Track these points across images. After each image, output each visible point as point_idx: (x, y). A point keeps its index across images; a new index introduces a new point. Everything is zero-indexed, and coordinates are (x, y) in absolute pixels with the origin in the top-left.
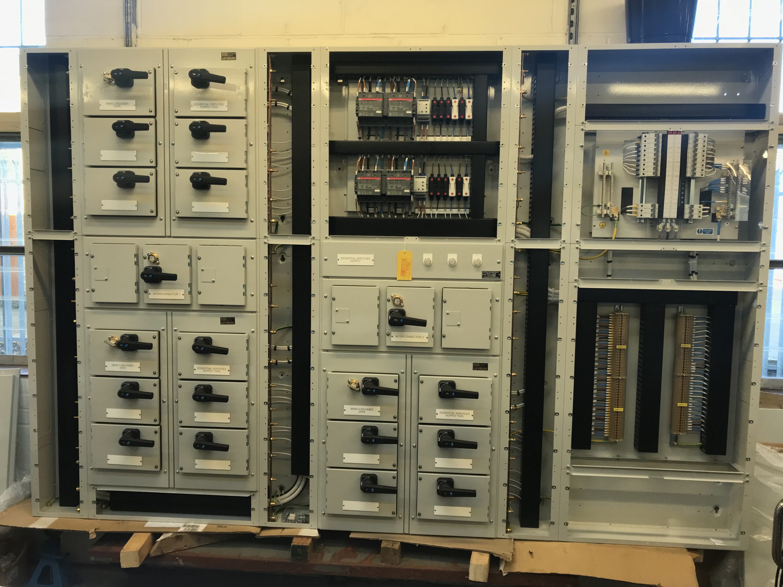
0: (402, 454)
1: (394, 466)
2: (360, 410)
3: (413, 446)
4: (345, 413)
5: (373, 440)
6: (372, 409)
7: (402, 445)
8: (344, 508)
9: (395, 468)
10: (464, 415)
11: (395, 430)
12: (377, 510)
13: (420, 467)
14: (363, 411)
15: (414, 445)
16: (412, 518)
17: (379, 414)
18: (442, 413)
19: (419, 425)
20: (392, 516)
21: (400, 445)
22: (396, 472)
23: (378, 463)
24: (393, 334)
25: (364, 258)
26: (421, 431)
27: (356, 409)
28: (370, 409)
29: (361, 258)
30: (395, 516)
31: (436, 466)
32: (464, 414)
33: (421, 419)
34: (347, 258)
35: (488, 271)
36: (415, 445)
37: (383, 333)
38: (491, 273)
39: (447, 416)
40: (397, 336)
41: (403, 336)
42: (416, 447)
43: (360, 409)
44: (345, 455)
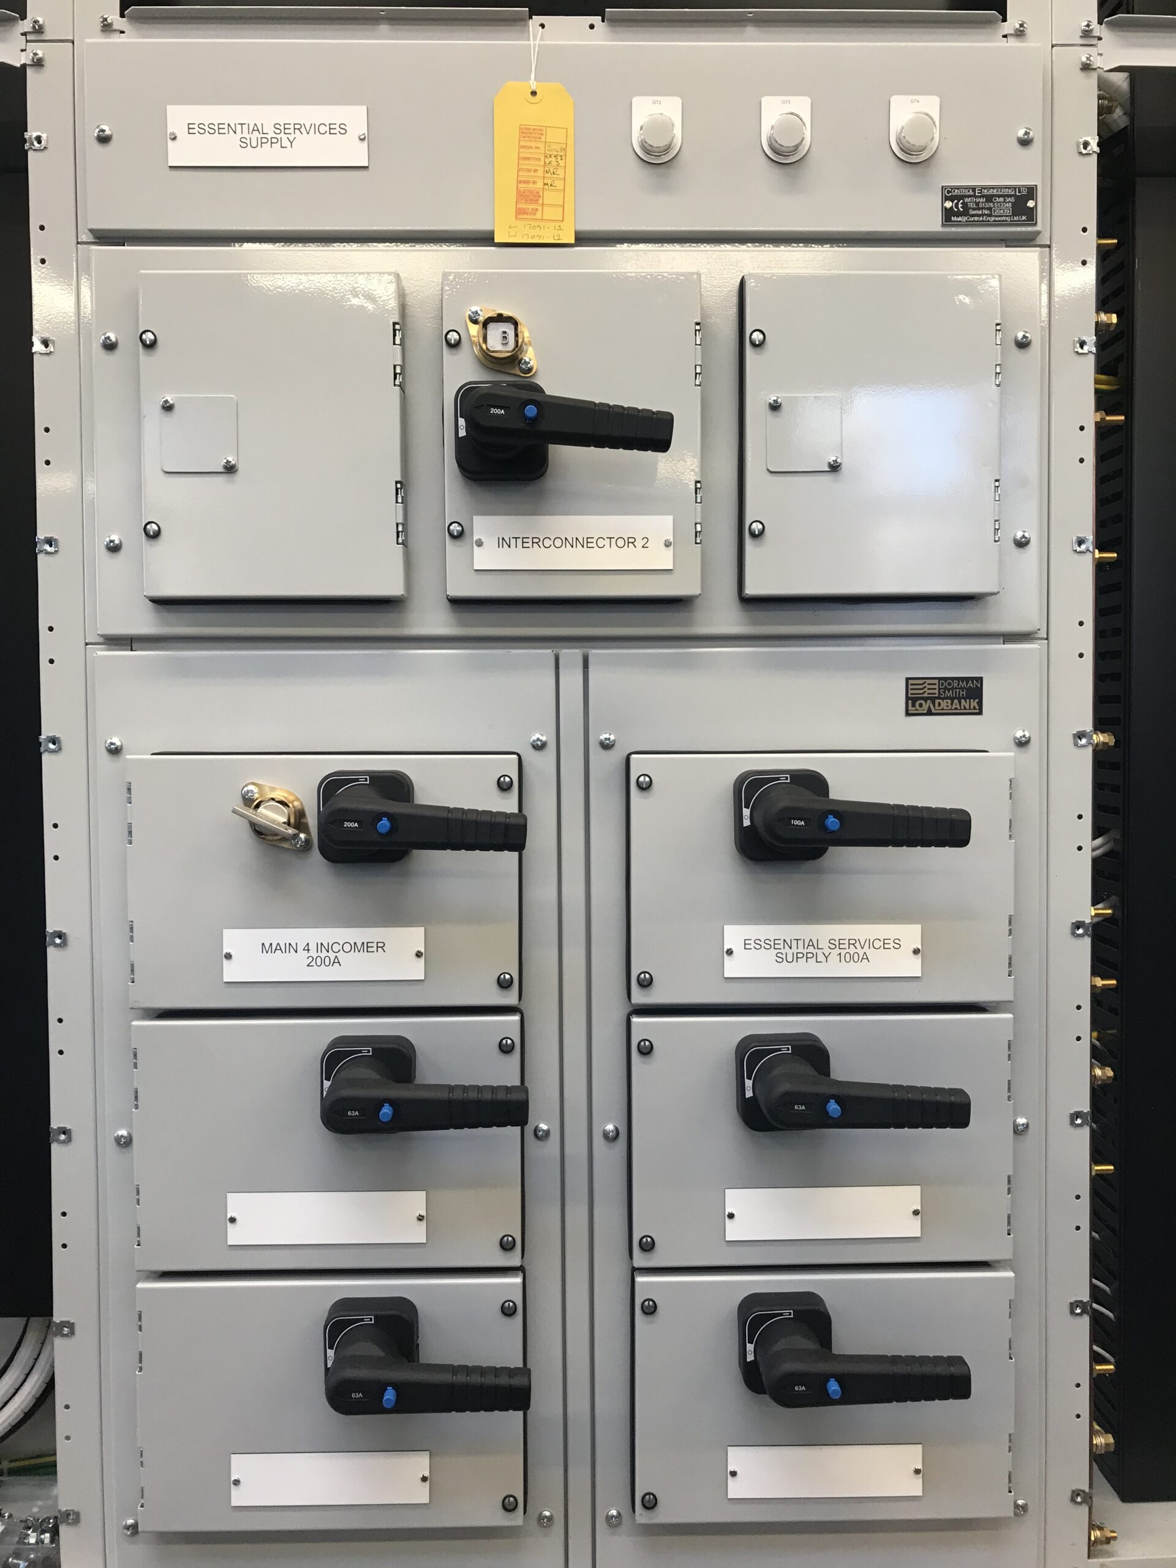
0: (545, 1181)
1: (506, 1246)
2: (313, 953)
3: (606, 1135)
4: (232, 972)
5: (387, 1111)
6: (381, 946)
7: (547, 1133)
8: (238, 1498)
9: (514, 1260)
10: (871, 953)
11: (505, 1049)
12: (421, 1495)
13: (648, 1246)
14: (327, 954)
15: (610, 1127)
16: (609, 1518)
17: (416, 970)
18: (758, 944)
19: (635, 1020)
20: (500, 1519)
21: (536, 1130)
22: (518, 1280)
23: (418, 1234)
24: (483, 526)
25: (316, 128)
26: (646, 1051)
27: (291, 948)
28: (366, 947)
29: (298, 127)
30: (517, 1519)
31: (734, 1231)
32: (871, 944)
33: (646, 984)
34: (217, 129)
35: (974, 190)
36: (617, 1129)
37: (425, 531)
38: (989, 196)
39: (781, 959)
40: (502, 542)
41: (536, 541)
42: (624, 1136)
43: (313, 947)
44: (237, 1203)
